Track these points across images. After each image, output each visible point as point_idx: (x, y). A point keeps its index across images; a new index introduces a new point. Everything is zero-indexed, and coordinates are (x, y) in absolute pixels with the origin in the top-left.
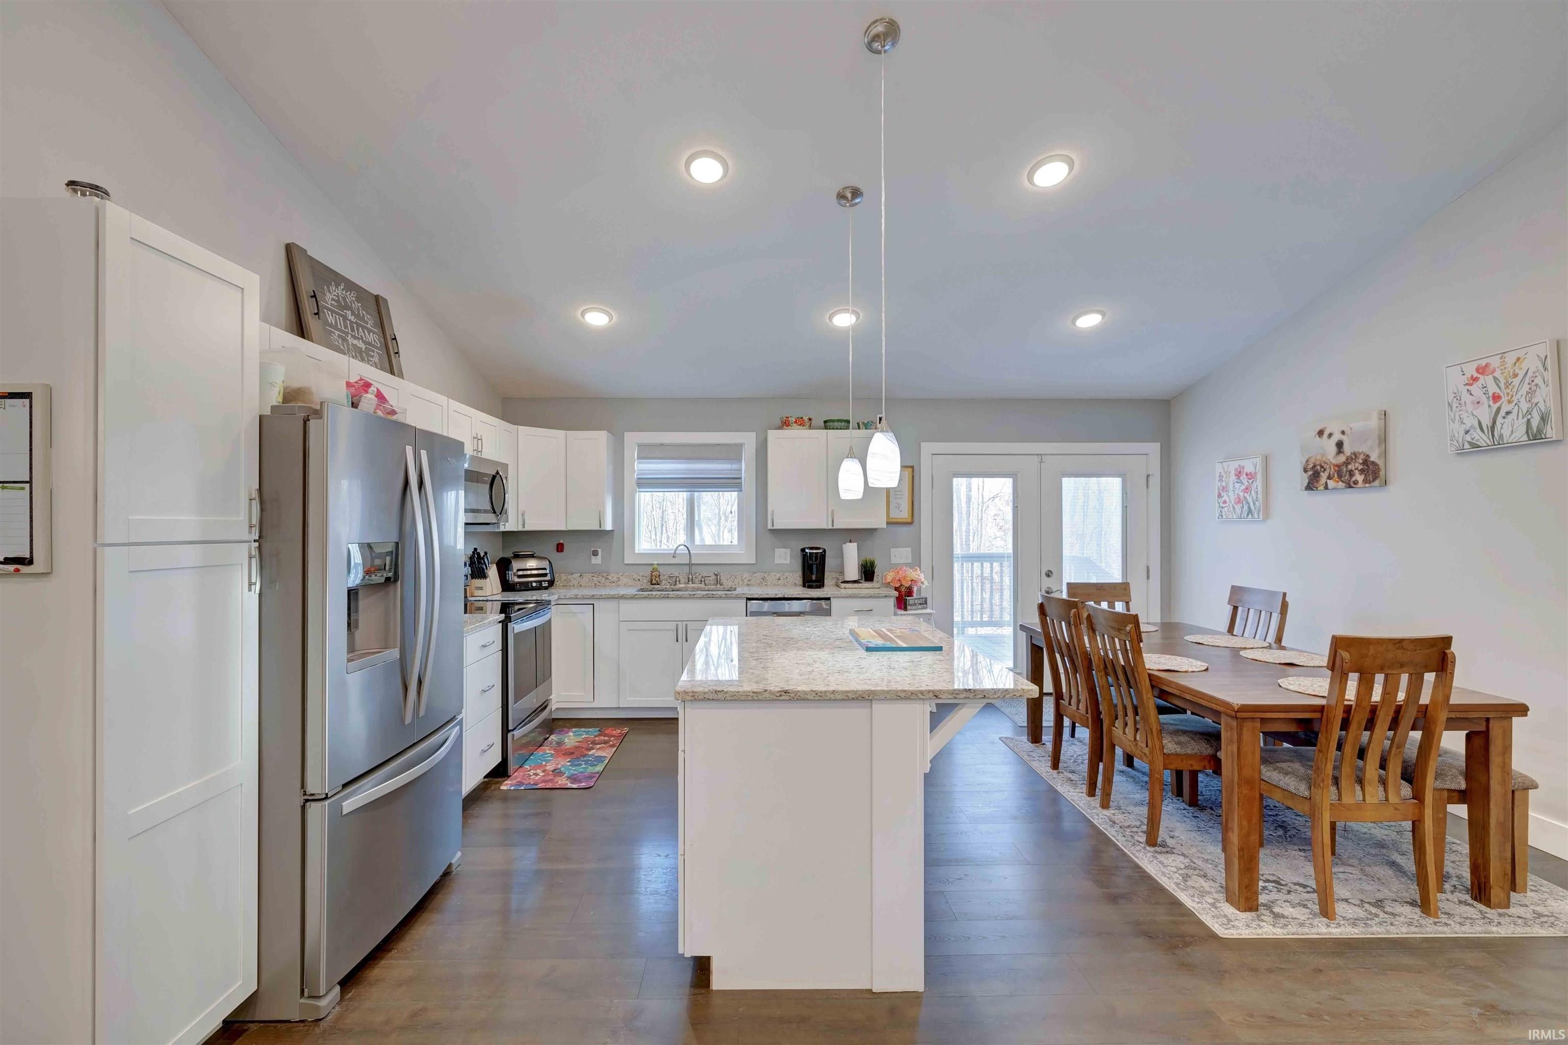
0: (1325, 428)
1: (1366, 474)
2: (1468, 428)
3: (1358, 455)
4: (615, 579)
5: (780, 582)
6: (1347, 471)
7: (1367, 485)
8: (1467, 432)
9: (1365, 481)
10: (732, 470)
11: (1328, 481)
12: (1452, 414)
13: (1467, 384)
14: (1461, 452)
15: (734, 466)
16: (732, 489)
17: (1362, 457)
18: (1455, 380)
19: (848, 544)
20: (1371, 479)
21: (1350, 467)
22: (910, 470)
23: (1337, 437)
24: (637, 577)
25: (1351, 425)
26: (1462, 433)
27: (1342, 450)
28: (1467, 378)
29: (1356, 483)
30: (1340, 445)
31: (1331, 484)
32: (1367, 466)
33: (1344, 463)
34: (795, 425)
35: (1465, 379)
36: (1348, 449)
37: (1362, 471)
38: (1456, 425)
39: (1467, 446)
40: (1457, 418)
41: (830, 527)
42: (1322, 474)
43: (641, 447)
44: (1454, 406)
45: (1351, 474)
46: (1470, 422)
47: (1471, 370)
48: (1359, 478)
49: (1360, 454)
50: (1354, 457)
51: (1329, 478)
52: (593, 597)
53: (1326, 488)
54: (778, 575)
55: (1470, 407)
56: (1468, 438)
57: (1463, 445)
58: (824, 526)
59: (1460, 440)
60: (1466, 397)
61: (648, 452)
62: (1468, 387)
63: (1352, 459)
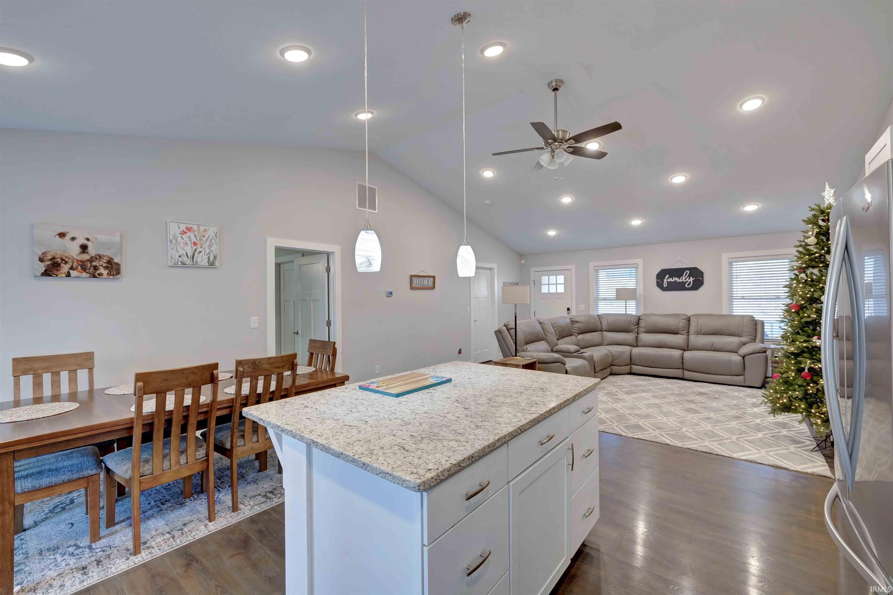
0: (68, 232)
1: (110, 270)
2: (180, 255)
3: (102, 257)
6: (91, 266)
7: (111, 277)
8: (180, 257)
9: (109, 274)
11: (71, 271)
12: (172, 246)
13: (181, 233)
14: (175, 266)
17: (106, 258)
18: (174, 230)
20: (115, 274)
21: (94, 264)
23: (81, 241)
25: (96, 236)
26: (177, 256)
27: (86, 251)
28: (181, 231)
29: (100, 275)
30: (84, 248)
31: (73, 273)
32: (111, 264)
33: (88, 260)
35: (180, 231)
36: (92, 251)
37: (106, 268)
38: (174, 252)
39: (180, 263)
40: (175, 249)
42: (62, 265)
44: (173, 242)
45: (96, 268)
46: (182, 252)
47: (183, 227)
48: (105, 272)
49: (104, 256)
50: (98, 258)
51: (72, 268)
53: (68, 275)
55: (182, 245)
56: (180, 259)
57: (178, 263)
59: (176, 260)
60: (179, 239)
62: (181, 235)
63: (96, 259)
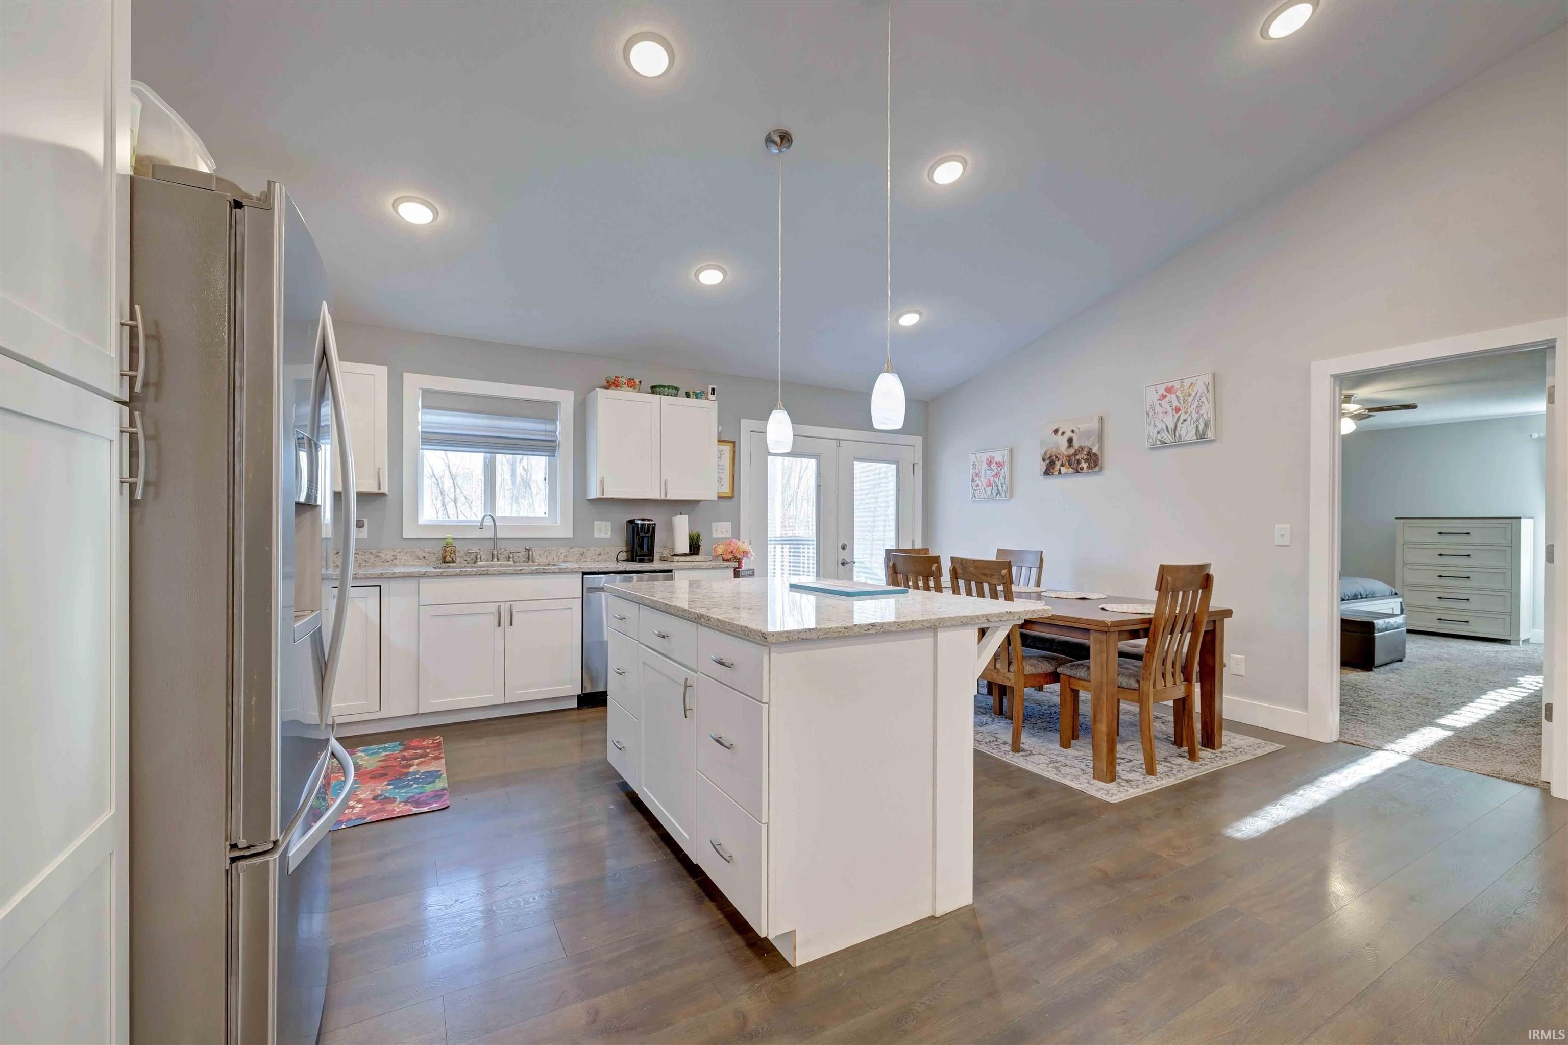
0: (1060, 428)
1: (1089, 463)
2: (1159, 430)
3: (1083, 448)
4: (389, 557)
5: (600, 557)
6: (1075, 460)
7: (1090, 470)
8: (1158, 433)
9: (1089, 468)
10: (545, 431)
11: (1061, 468)
12: (1149, 420)
13: (1159, 400)
14: (1154, 448)
15: (549, 427)
16: (543, 453)
17: (1086, 450)
18: (1152, 396)
19: (679, 516)
20: (1093, 466)
21: (1077, 457)
22: (732, 444)
23: (1068, 434)
24: (422, 554)
25: (1079, 426)
26: (1155, 433)
27: (1072, 445)
28: (1160, 396)
29: (1082, 469)
30: (1070, 441)
31: (1063, 470)
32: (1090, 456)
33: (1073, 454)
34: (625, 386)
35: (1158, 396)
36: (1076, 444)
37: (1086, 460)
38: (1152, 428)
39: (1158, 442)
40: (1152, 422)
41: (663, 497)
42: (1056, 462)
43: (426, 393)
44: (1151, 414)
45: (1079, 462)
46: (1160, 426)
47: (1162, 390)
48: (1084, 465)
49: (1085, 447)
50: (1080, 450)
51: (1062, 465)
52: (381, 577)
53: (1060, 473)
54: (599, 550)
55: (1160, 415)
56: (1159, 437)
57: (1156, 442)
58: (656, 496)
59: (1154, 439)
60: (1158, 408)
61: (432, 400)
62: (1159, 402)
63: (1079, 451)
